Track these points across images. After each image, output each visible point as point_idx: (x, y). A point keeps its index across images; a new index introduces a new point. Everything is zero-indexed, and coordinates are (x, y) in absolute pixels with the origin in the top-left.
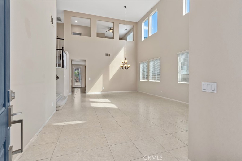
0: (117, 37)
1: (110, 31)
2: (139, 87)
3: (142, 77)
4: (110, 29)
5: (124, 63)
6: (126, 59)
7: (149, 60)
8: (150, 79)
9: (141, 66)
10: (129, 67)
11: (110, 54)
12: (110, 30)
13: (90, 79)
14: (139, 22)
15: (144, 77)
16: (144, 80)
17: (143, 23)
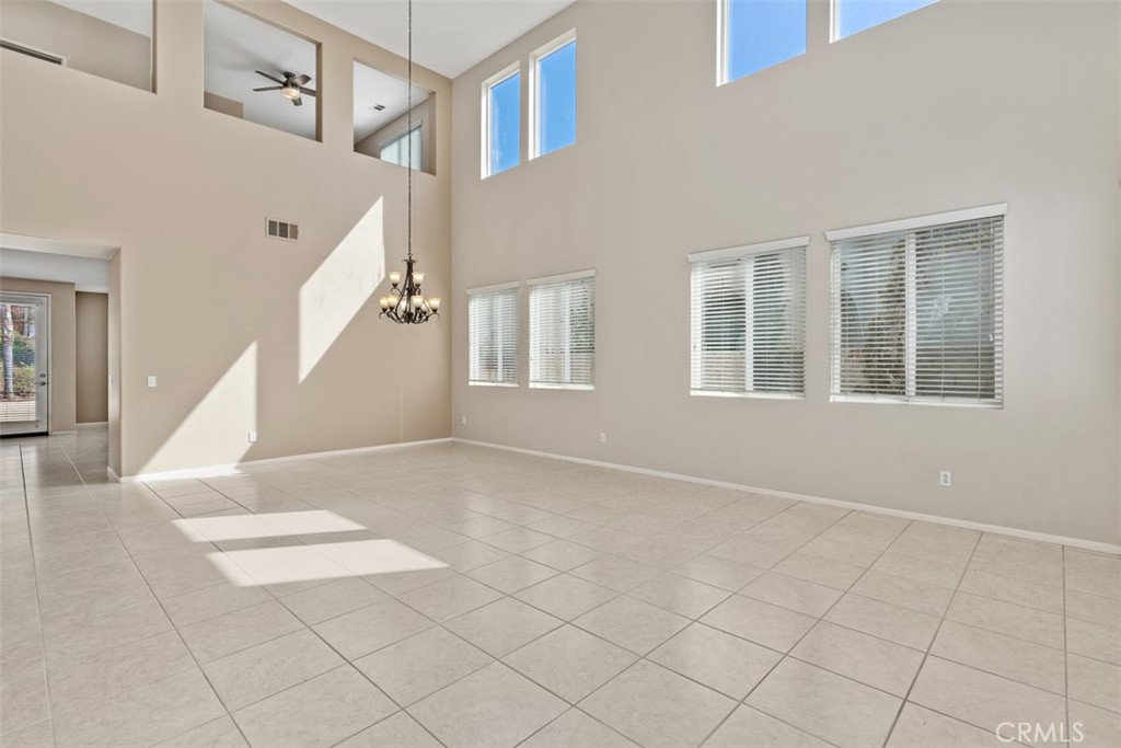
0: (339, 138)
1: (284, 90)
2: (464, 419)
3: (477, 367)
4: (284, 79)
5: (400, 287)
6: (414, 266)
7: (529, 282)
8: (531, 377)
9: (476, 310)
10: (435, 311)
11: (299, 229)
12: (286, 85)
13: (152, 381)
14: (458, 77)
15: (490, 365)
16: (497, 381)
17: (488, 85)
